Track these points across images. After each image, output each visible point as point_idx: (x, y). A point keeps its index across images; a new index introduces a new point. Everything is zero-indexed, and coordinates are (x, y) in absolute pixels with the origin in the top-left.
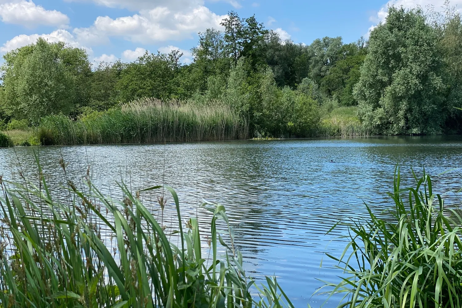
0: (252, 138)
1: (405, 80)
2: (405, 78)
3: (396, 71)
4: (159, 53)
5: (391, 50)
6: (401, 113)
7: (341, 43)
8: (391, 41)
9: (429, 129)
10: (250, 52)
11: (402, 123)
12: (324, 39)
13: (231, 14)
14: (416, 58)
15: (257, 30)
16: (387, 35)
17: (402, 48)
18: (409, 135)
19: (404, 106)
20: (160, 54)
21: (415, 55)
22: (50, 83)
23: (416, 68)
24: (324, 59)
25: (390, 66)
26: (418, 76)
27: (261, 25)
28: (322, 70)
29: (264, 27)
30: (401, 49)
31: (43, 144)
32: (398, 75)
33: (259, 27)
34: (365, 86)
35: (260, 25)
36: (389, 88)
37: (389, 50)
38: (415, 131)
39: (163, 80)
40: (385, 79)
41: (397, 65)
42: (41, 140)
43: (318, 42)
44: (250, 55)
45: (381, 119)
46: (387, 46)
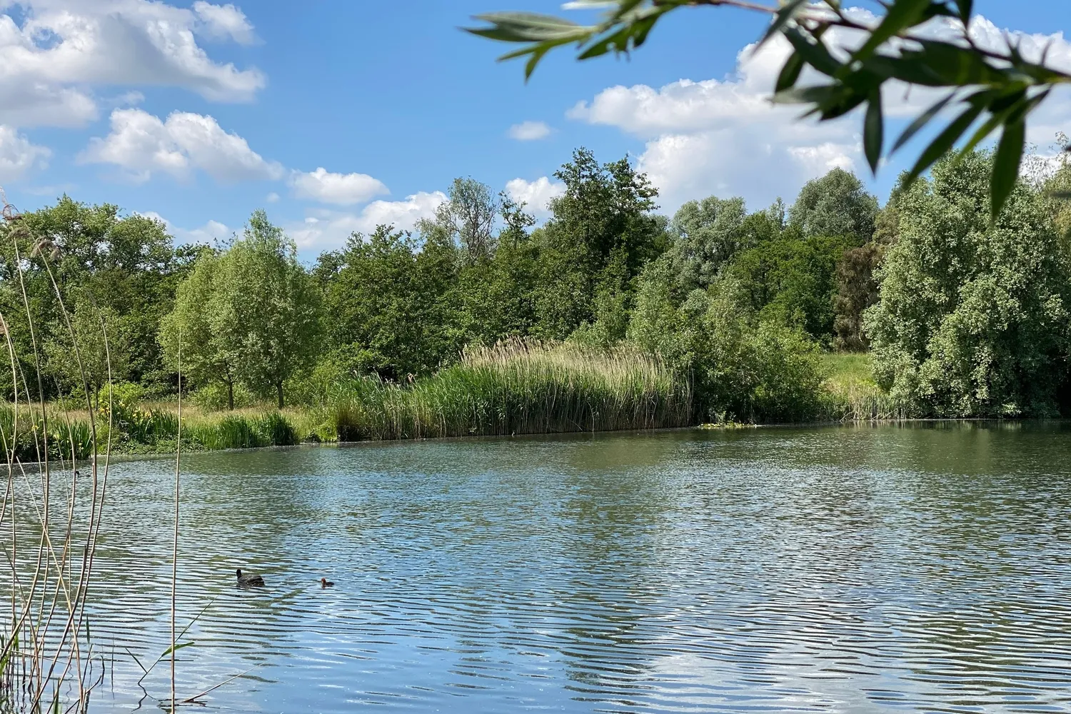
0: (697, 423)
1: (988, 300)
2: (987, 295)
3: (967, 281)
4: (409, 235)
5: (952, 237)
6: (981, 370)
7: (741, 212)
8: (954, 219)
9: (1034, 404)
10: (624, 236)
11: (982, 393)
12: (707, 203)
13: (581, 154)
14: (1009, 253)
15: (633, 189)
16: (944, 206)
17: (979, 233)
18: (995, 417)
19: (985, 354)
20: (411, 238)
21: (1007, 247)
22: (281, 304)
23: (1013, 276)
24: (707, 247)
25: (951, 270)
26: (1015, 293)
27: (643, 179)
28: (702, 271)
29: (649, 183)
30: (974, 235)
31: (342, 439)
32: (972, 292)
33: (638, 182)
34: (894, 312)
35: (639, 177)
36: (951, 318)
37: (948, 237)
38: (1010, 408)
39: (421, 295)
40: (942, 298)
41: (965, 269)
42: (340, 430)
43: (692, 209)
44: (623, 241)
45: (934, 382)
46: (943, 229)
